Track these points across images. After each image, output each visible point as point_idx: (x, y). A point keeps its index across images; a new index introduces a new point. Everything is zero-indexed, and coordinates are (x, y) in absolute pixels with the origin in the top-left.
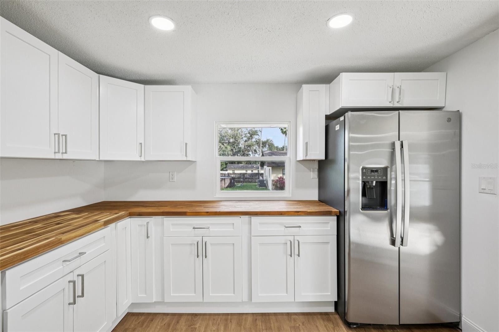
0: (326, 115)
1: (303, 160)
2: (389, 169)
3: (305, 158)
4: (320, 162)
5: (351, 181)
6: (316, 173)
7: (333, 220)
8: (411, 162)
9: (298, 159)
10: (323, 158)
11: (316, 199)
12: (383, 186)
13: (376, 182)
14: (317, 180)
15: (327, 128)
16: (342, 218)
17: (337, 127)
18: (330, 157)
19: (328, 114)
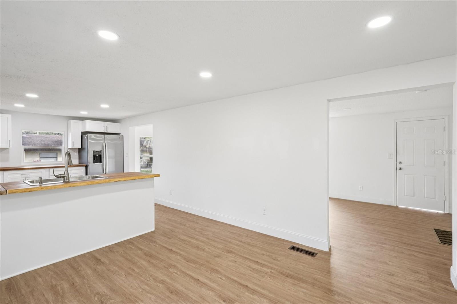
0: (81, 132)
1: (72, 148)
2: (102, 151)
3: (72, 147)
4: (79, 149)
5: (90, 159)
6: (77, 153)
7: (84, 168)
8: (108, 149)
9: (69, 147)
10: (80, 147)
11: (78, 163)
12: (100, 156)
13: (98, 155)
14: (78, 156)
15: (82, 136)
16: (87, 167)
17: (85, 138)
18: (83, 147)
19: (82, 131)
